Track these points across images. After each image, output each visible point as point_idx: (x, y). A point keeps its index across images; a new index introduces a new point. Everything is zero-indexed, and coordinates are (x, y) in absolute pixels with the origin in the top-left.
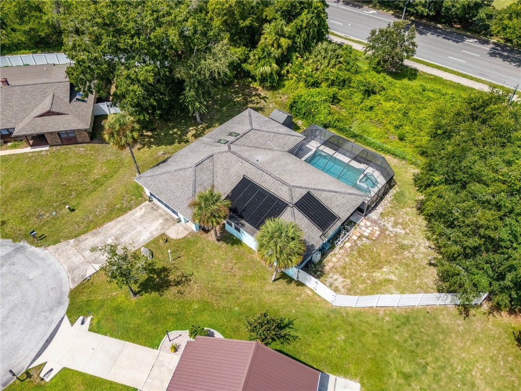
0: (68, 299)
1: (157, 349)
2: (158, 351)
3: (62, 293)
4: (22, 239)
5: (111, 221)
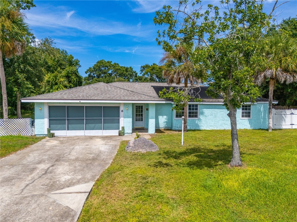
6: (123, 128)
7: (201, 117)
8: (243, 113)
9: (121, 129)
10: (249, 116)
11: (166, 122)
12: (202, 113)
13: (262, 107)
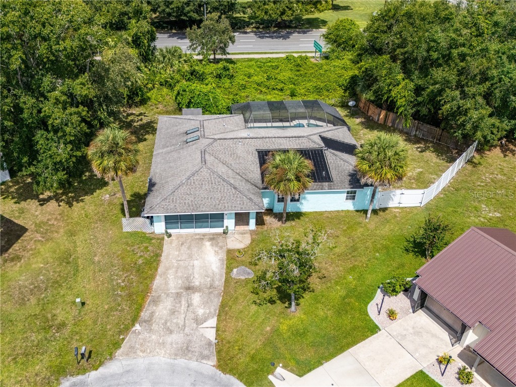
0: (228, 376)
1: (380, 330)
2: (383, 331)
3: (212, 378)
4: (57, 380)
5: (154, 278)
6: (227, 227)
7: (303, 201)
8: (347, 196)
9: (225, 228)
10: (354, 199)
11: (268, 203)
12: (304, 198)
13: (369, 191)
